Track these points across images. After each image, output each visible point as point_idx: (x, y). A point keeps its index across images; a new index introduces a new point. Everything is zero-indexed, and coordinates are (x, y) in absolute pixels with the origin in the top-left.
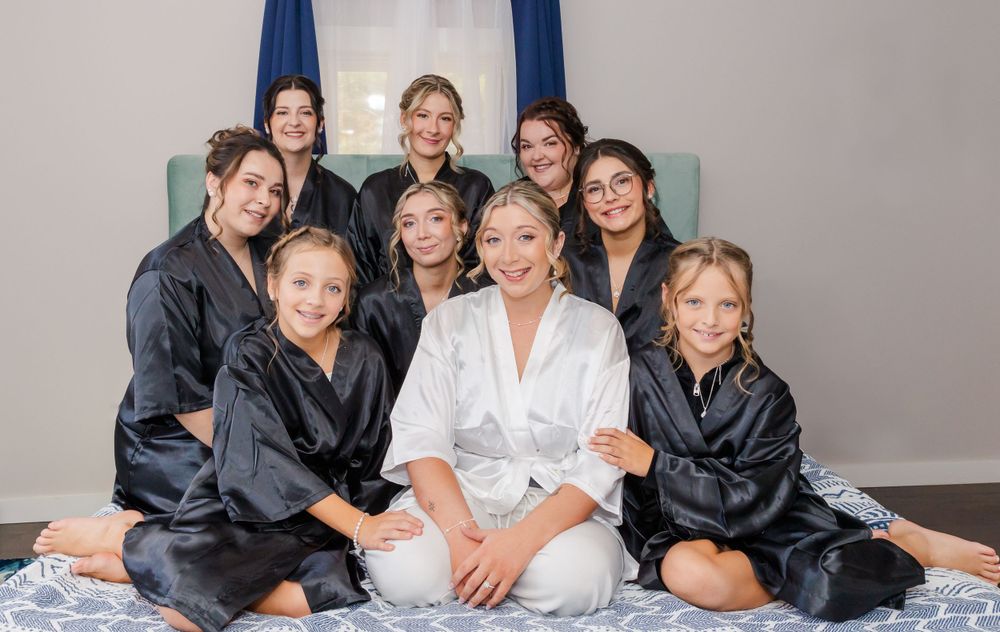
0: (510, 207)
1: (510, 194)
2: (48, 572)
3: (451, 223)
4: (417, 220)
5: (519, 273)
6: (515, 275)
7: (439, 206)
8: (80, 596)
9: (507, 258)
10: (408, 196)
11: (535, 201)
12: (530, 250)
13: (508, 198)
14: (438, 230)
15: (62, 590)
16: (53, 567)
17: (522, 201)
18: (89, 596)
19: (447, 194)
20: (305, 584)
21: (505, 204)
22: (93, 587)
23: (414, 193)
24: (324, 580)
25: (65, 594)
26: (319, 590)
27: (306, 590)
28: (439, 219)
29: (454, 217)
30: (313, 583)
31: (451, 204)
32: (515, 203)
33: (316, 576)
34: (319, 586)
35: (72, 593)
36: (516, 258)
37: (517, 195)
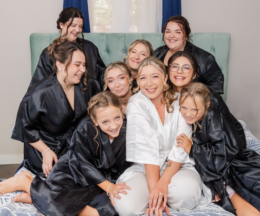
0: (149, 66)
1: (148, 61)
2: (4, 201)
3: (127, 79)
4: (114, 79)
5: (153, 90)
6: (152, 90)
7: (122, 73)
8: (17, 212)
9: (149, 85)
10: (109, 70)
11: (158, 64)
12: (156, 81)
13: (148, 62)
14: (123, 82)
15: (10, 210)
16: (5, 199)
17: (153, 63)
18: (20, 212)
19: (124, 67)
20: (97, 209)
21: (147, 65)
22: (21, 207)
23: (111, 68)
24: (104, 207)
25: (11, 211)
26: (103, 211)
27: (99, 211)
28: (123, 78)
29: (128, 77)
30: (101, 208)
31: (126, 71)
32: (151, 64)
33: (101, 206)
34: (103, 209)
35: (14, 211)
36: (152, 84)
37: (151, 61)
